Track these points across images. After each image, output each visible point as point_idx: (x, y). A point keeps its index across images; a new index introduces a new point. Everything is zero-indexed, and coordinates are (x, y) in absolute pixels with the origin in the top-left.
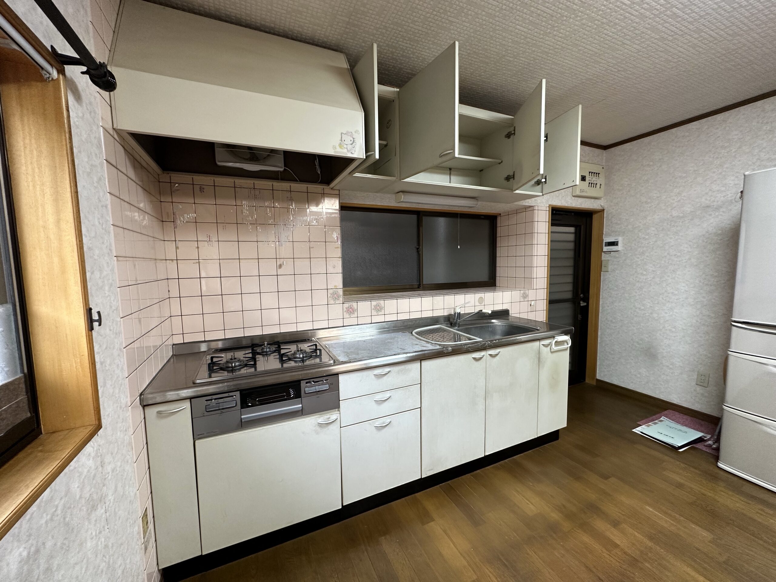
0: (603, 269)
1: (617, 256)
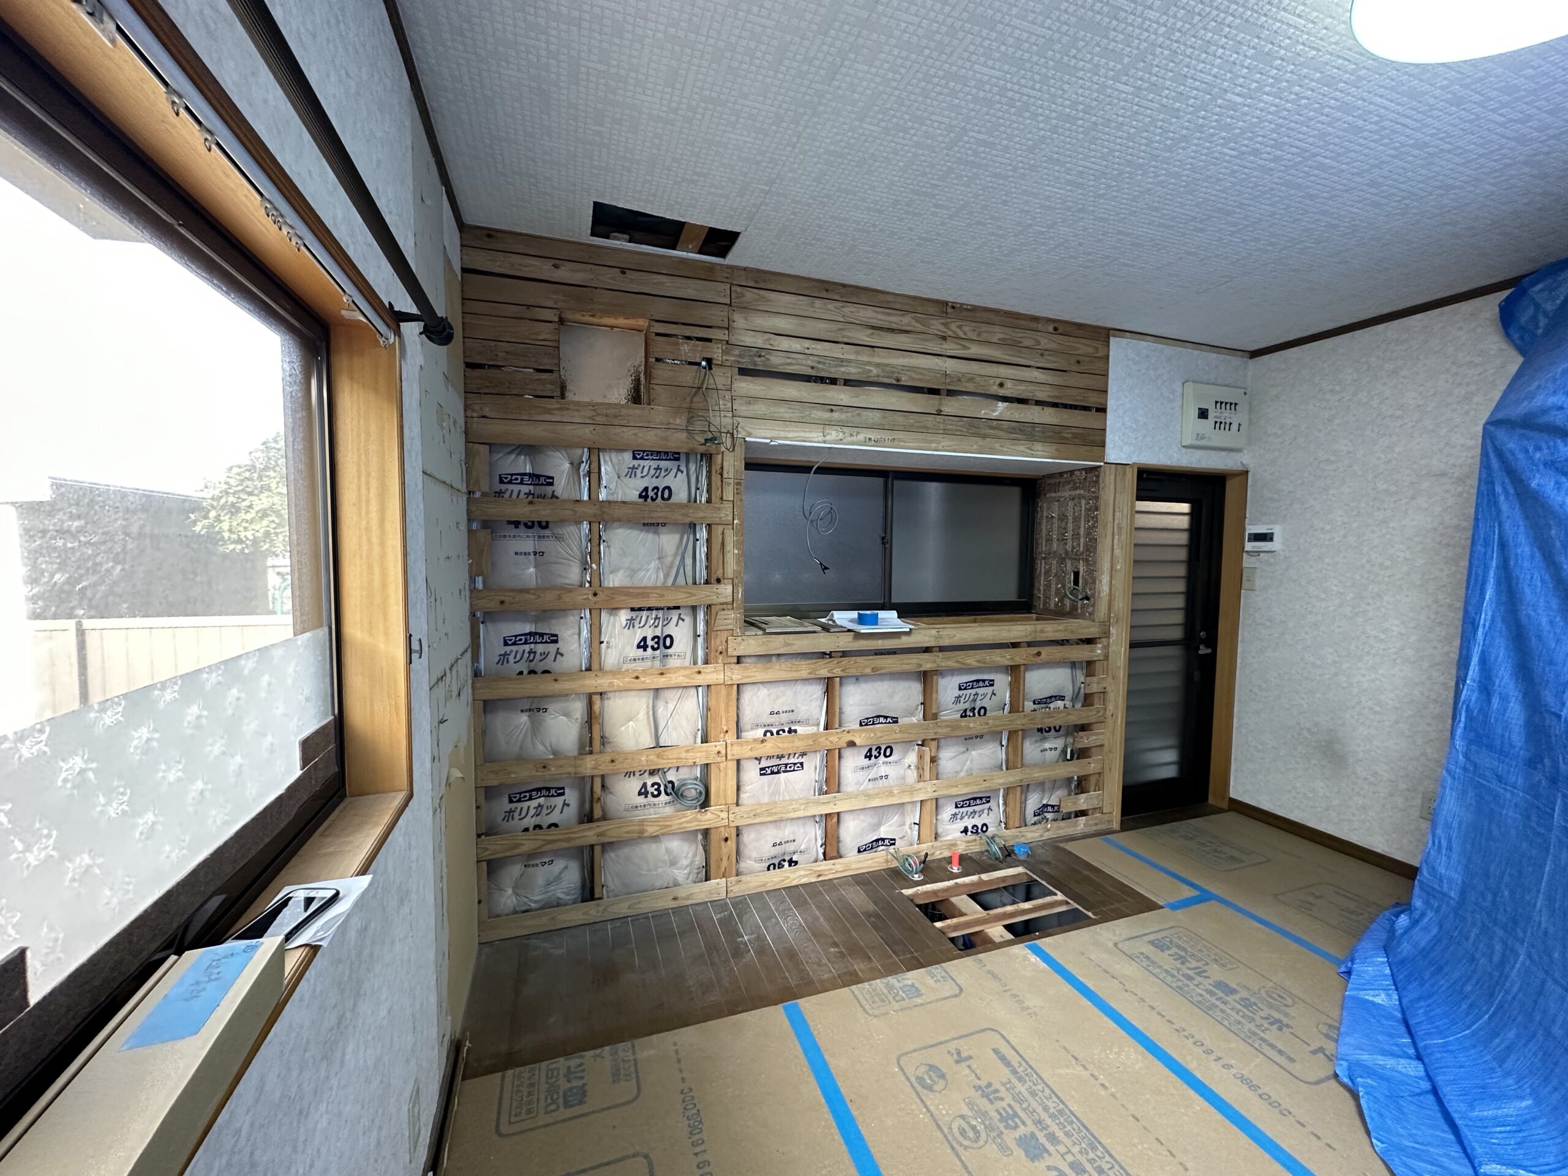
0: (1245, 584)
1: (1272, 560)
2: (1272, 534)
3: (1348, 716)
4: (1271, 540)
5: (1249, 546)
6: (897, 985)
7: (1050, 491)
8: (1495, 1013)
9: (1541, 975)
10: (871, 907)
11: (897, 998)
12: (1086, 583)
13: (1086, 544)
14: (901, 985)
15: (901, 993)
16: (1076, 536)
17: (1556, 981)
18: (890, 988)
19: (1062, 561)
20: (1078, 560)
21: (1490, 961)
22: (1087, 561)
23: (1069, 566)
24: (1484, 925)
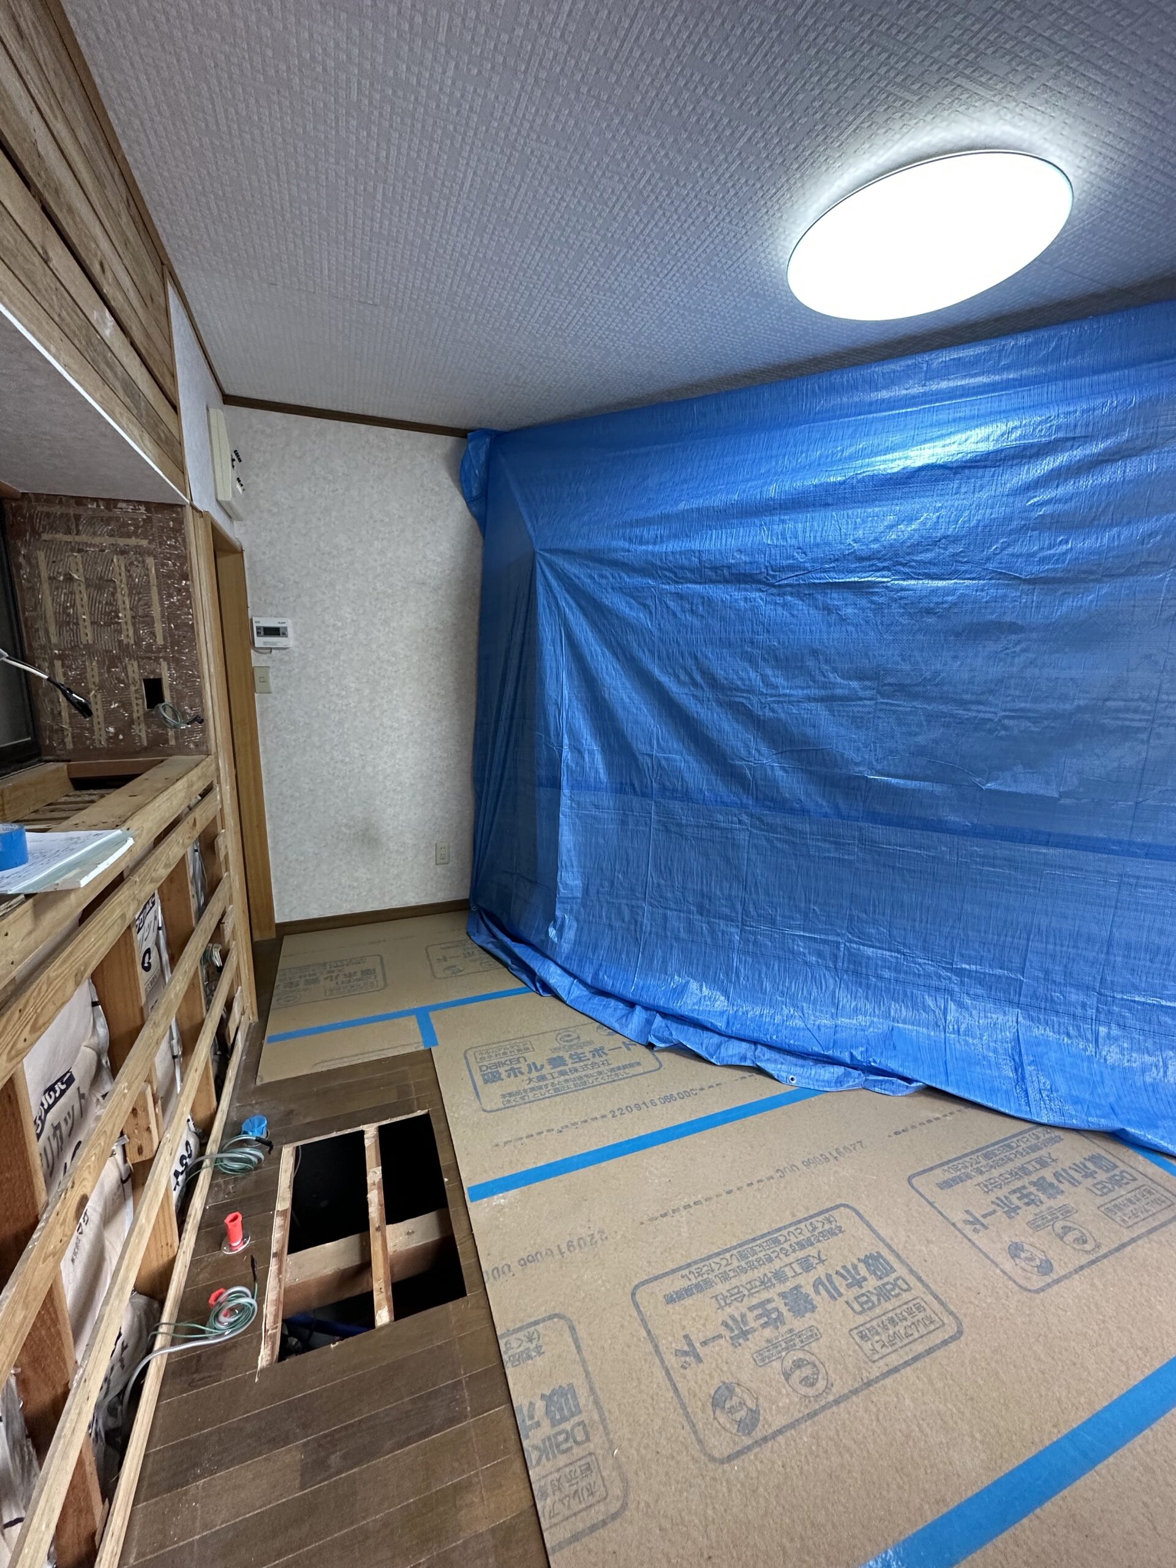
0: (258, 686)
1: (285, 658)
2: (286, 628)
3: (378, 802)
4: (285, 635)
5: (259, 642)
6: (546, 1429)
7: (53, 528)
8: (644, 949)
9: (661, 911)
10: (290, 1456)
11: (580, 1437)
12: (179, 696)
13: (168, 634)
14: (546, 1423)
15: (567, 1426)
16: (143, 619)
17: (671, 910)
18: (550, 1447)
19: (111, 661)
20: (157, 659)
21: (623, 921)
22: (177, 661)
23: (134, 672)
24: (608, 903)
